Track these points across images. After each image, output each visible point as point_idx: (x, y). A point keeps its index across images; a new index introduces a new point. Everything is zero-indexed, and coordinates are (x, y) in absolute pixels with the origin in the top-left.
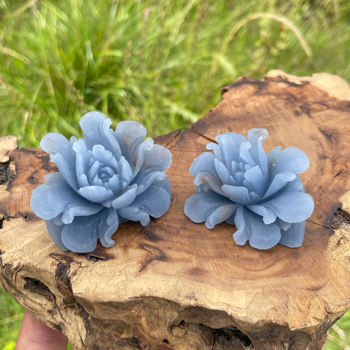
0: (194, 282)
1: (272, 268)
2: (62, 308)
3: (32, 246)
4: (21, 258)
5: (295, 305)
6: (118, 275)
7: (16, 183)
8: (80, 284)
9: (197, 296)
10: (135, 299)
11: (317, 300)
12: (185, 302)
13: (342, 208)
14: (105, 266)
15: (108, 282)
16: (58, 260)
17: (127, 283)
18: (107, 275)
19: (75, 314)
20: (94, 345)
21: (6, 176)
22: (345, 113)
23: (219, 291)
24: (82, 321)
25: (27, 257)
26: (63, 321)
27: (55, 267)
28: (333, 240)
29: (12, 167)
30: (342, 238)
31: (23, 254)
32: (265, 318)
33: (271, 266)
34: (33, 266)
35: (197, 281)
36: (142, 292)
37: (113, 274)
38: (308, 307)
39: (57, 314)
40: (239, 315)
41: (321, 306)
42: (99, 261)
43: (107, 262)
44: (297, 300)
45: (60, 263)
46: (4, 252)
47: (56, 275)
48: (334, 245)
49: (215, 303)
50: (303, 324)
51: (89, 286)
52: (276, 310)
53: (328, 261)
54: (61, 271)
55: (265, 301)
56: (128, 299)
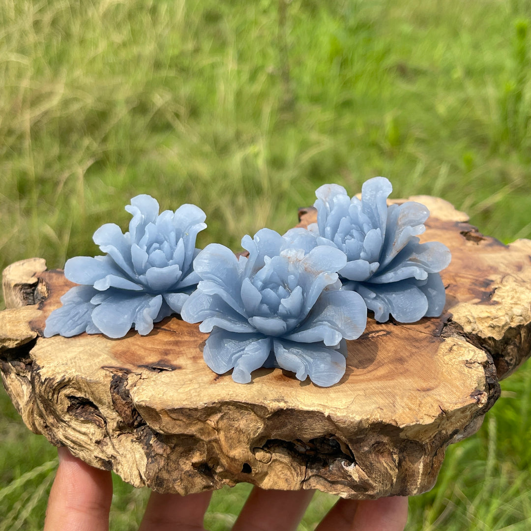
0: (283, 387)
1: (374, 373)
2: (115, 435)
3: (78, 360)
4: (66, 371)
5: (403, 405)
6: (190, 384)
7: (50, 303)
8: (142, 393)
9: (286, 399)
10: (211, 406)
11: (429, 399)
12: (273, 405)
13: (452, 319)
14: (172, 376)
15: (177, 390)
16: (112, 372)
17: (200, 391)
18: (175, 383)
19: (132, 441)
20: (157, 477)
21: (34, 300)
22: (451, 232)
23: (312, 394)
24: (141, 449)
25: (74, 370)
26: (116, 453)
27: (110, 379)
28: (444, 347)
29: (41, 288)
30: (455, 345)
31: (67, 368)
32: (369, 417)
33: (373, 370)
34: (82, 378)
35: (286, 386)
36: (219, 398)
37: (182, 383)
38: (420, 406)
39: (107, 444)
40: (339, 414)
41: (434, 405)
42: (164, 372)
43: (173, 372)
44: (405, 399)
45: (115, 375)
46: (43, 367)
47: (111, 386)
48: (447, 351)
49: (309, 404)
50: (415, 420)
51: (153, 393)
52: (381, 409)
53: (440, 365)
54: (117, 384)
55: (368, 401)
56: (203, 404)
